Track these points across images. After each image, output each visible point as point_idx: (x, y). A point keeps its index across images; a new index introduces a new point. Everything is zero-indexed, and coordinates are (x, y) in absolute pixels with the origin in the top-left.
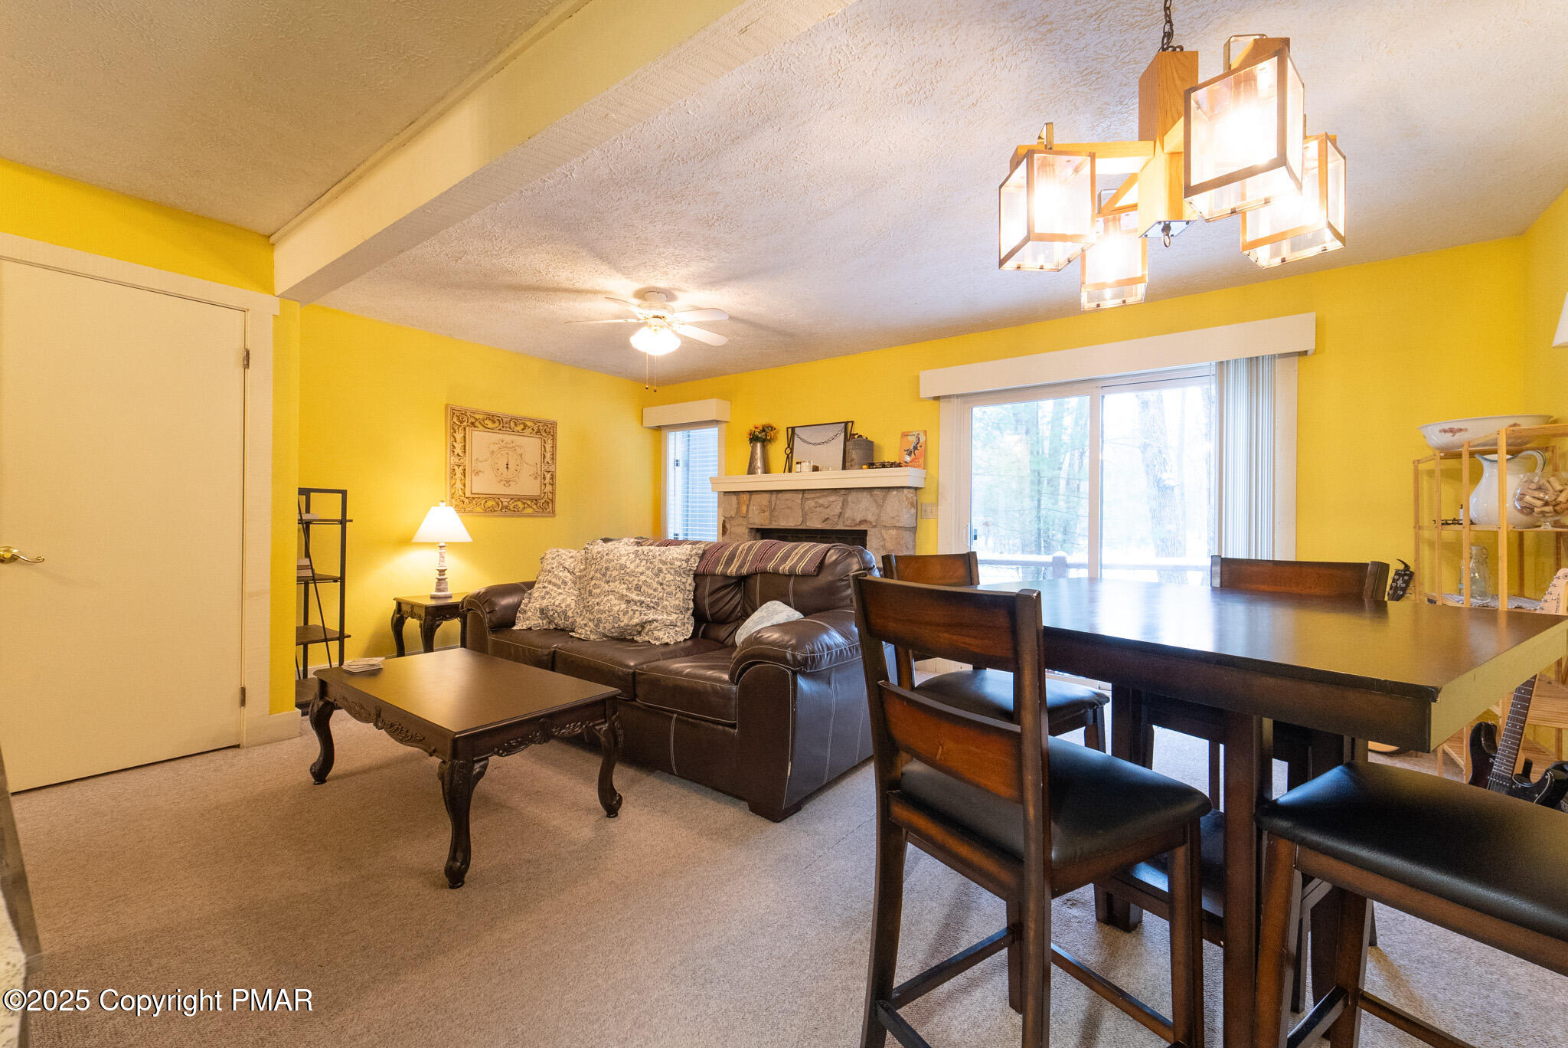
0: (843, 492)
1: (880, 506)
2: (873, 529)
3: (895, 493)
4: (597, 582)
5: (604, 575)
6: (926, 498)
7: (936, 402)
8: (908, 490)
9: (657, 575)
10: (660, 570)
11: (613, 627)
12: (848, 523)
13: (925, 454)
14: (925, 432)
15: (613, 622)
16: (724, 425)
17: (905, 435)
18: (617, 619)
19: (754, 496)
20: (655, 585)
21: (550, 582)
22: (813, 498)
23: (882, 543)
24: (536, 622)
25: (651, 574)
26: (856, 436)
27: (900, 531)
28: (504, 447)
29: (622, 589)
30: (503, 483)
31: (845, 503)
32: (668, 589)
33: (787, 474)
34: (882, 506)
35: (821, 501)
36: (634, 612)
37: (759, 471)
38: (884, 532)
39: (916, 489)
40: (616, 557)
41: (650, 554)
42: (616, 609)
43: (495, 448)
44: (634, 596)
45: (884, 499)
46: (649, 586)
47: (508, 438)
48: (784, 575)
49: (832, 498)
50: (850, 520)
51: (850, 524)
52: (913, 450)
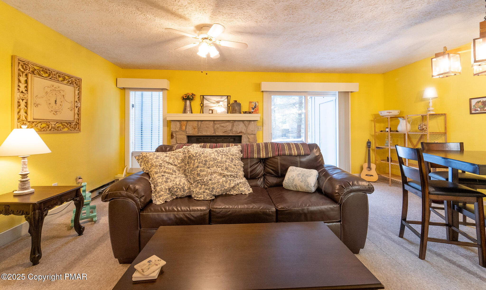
0: (232, 122)
1: (247, 127)
2: (245, 135)
3: (253, 122)
4: (202, 169)
5: (205, 164)
6: (259, 124)
7: (262, 93)
9: (232, 161)
10: (232, 159)
11: (221, 190)
12: (234, 133)
13: (258, 110)
14: (258, 102)
15: (221, 187)
16: (166, 91)
17: (250, 102)
18: (222, 186)
19: (189, 122)
20: (233, 166)
21: (165, 172)
22: (218, 124)
23: (248, 140)
24: (167, 197)
25: (229, 161)
26: (236, 101)
27: (255, 135)
28: (54, 90)
29: (219, 170)
30: (53, 112)
31: (233, 126)
32: (238, 167)
33: (202, 114)
35: (222, 125)
36: (230, 180)
37: (188, 112)
38: (249, 136)
40: (208, 155)
41: (224, 151)
42: (221, 181)
43: (48, 90)
44: (226, 173)
45: (249, 124)
46: (231, 167)
47: (56, 84)
49: (227, 124)
50: (235, 132)
51: (235, 133)
52: (254, 108)
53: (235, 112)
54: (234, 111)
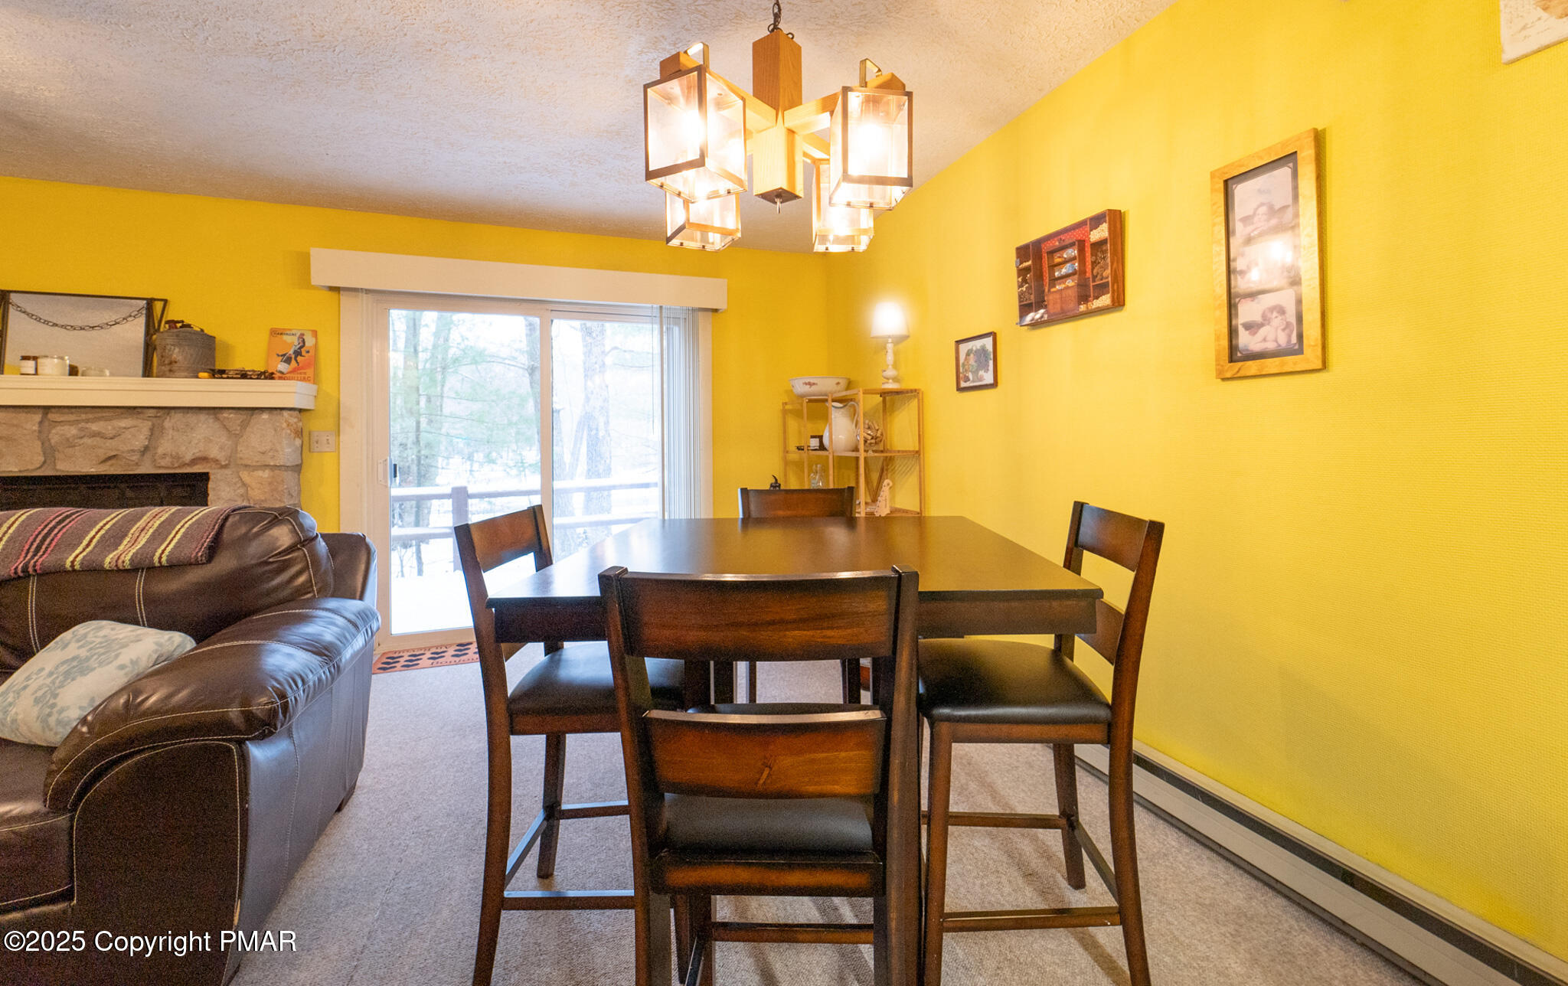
0: (151, 413)
1: (236, 437)
2: (223, 471)
3: (265, 416)
6: (317, 426)
7: (334, 295)
8: (289, 412)
12: (163, 463)
13: (314, 363)
14: (315, 333)
17: (276, 332)
22: (72, 423)
23: (241, 491)
26: (179, 325)
27: (277, 472)
31: (155, 433)
34: (238, 436)
35: (95, 427)
38: (245, 476)
39: (300, 410)
45: (244, 425)
48: (119, 571)
49: (124, 423)
50: (168, 459)
51: (169, 464)
52: (293, 356)
53: (170, 371)
54: (163, 367)
